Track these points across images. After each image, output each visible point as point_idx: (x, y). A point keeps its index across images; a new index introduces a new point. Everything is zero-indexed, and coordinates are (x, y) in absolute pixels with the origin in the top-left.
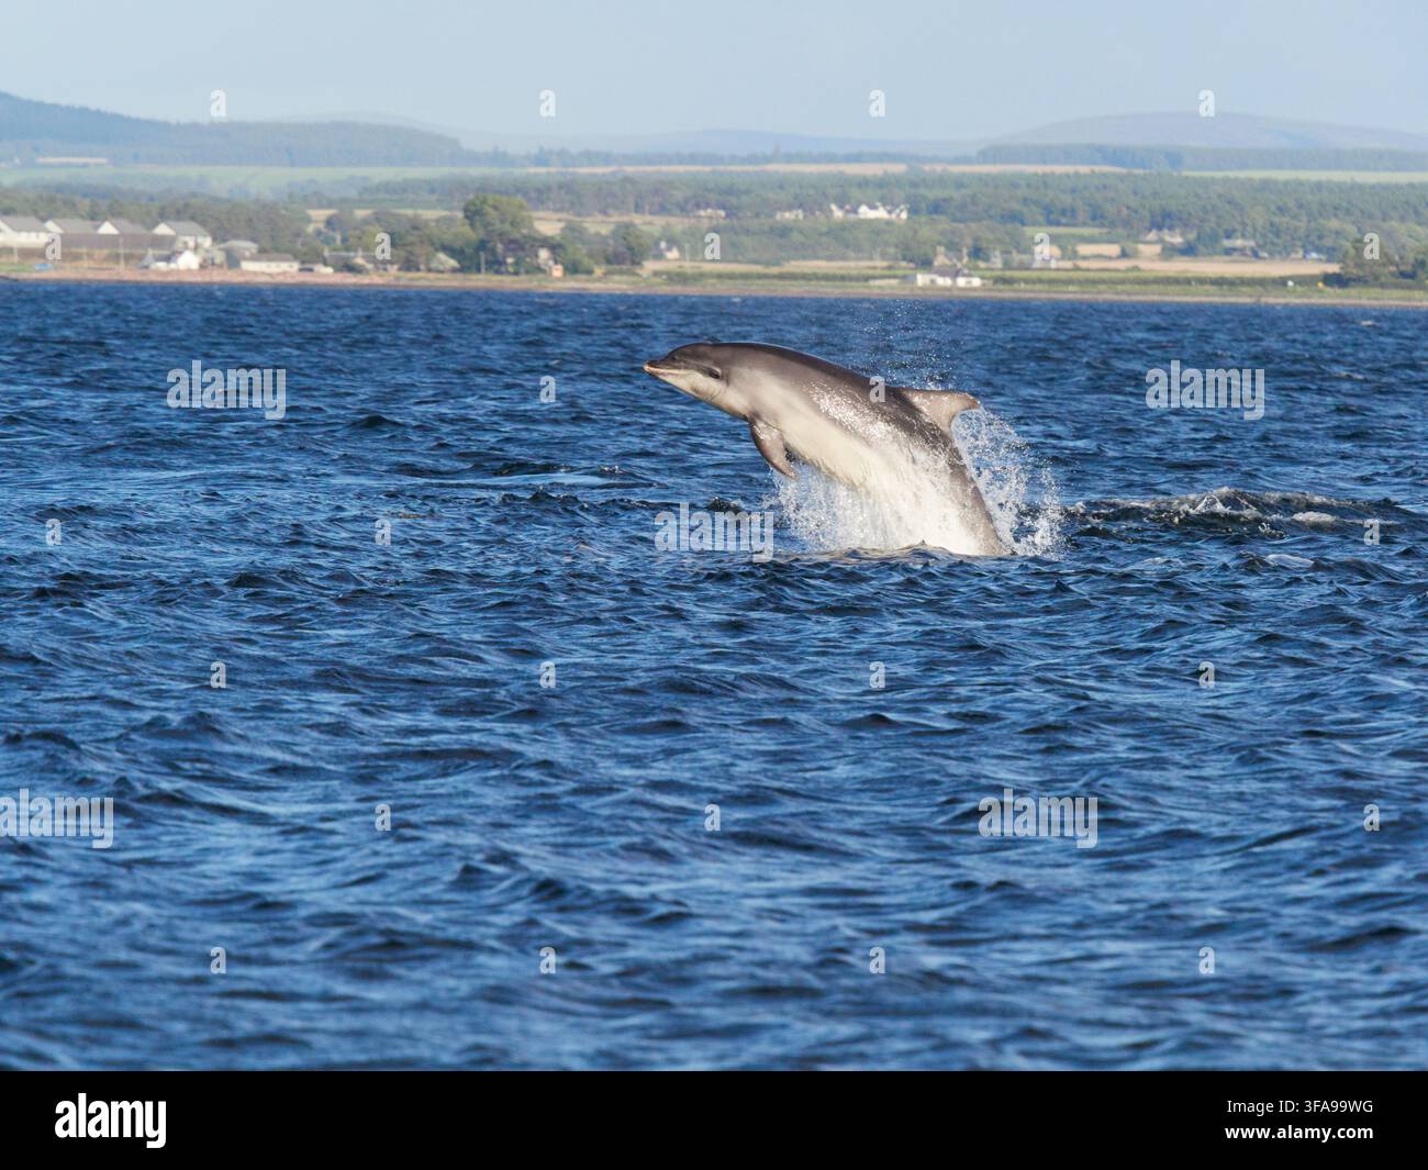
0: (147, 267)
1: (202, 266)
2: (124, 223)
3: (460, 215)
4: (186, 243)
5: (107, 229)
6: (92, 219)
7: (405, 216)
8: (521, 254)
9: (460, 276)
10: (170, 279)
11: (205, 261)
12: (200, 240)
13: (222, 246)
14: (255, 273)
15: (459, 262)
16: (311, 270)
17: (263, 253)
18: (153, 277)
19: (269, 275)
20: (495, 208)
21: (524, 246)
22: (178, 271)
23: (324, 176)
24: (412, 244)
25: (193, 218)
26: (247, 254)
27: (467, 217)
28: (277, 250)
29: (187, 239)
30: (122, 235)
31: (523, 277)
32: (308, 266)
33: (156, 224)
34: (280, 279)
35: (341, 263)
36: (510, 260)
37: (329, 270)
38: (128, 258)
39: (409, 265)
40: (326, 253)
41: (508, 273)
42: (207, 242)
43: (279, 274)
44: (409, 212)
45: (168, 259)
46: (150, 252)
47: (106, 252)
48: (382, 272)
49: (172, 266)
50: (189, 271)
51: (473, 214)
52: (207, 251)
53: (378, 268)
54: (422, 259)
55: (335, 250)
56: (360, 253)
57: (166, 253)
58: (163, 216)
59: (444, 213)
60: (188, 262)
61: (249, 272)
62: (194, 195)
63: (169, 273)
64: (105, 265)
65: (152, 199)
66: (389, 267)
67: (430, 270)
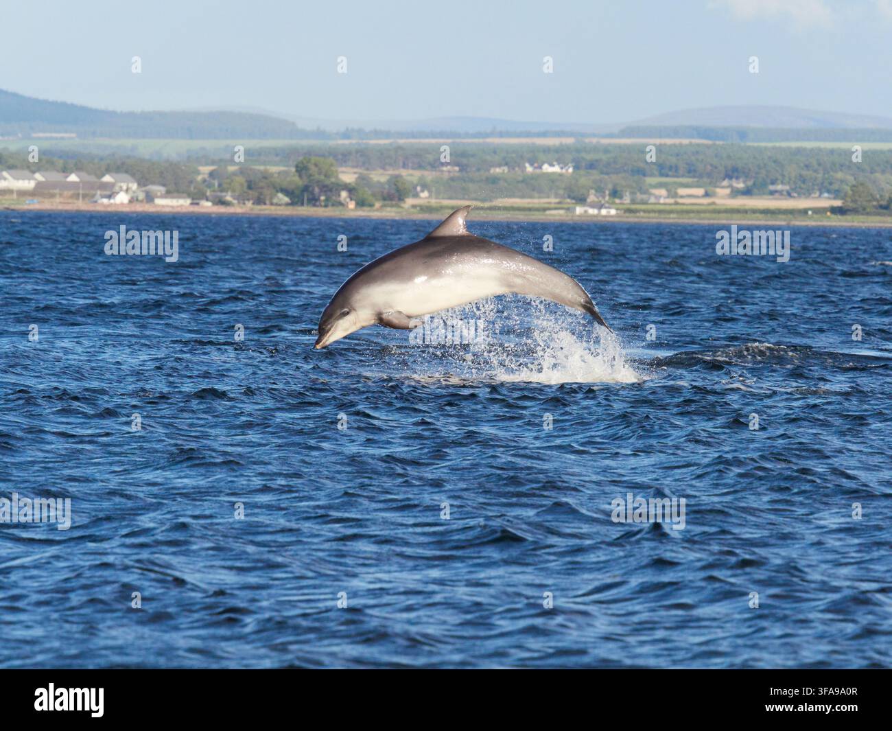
0: (96, 202)
1: (131, 201)
2: (83, 174)
3: (293, 169)
4: (121, 187)
5: (73, 178)
6: (64, 172)
7: (259, 170)
8: (329, 193)
9: (290, 208)
10: (109, 209)
11: (132, 198)
12: (130, 185)
13: (144, 189)
14: (163, 206)
15: (291, 199)
16: (198, 204)
17: (168, 194)
18: (99, 208)
19: (172, 207)
20: (316, 165)
21: (331, 190)
22: (115, 204)
23: (210, 145)
24: (262, 188)
25: (126, 172)
26: (159, 194)
27: (297, 171)
28: (178, 191)
29: (122, 184)
30: (81, 181)
31: (330, 208)
32: (196, 201)
33: (103, 175)
34: (179, 210)
35: (217, 200)
36: (323, 198)
37: (209, 204)
38: (85, 196)
39: (259, 201)
40: (208, 193)
41: (321, 206)
42: (134, 186)
43: (178, 207)
44: (262, 168)
45: (109, 197)
46: (99, 192)
47: (70, 193)
48: (241, 205)
49: (112, 201)
50: (122, 204)
51: (301, 169)
52: (134, 192)
53: (239, 203)
54: (268, 198)
55: (214, 191)
56: (229, 193)
57: (108, 193)
58: (108, 170)
59: (282, 168)
60: (122, 199)
61: (159, 206)
62: (128, 157)
63: (110, 205)
64: (70, 201)
65: (102, 159)
66: (247, 202)
67: (272, 204)
